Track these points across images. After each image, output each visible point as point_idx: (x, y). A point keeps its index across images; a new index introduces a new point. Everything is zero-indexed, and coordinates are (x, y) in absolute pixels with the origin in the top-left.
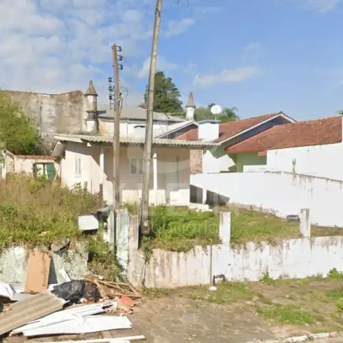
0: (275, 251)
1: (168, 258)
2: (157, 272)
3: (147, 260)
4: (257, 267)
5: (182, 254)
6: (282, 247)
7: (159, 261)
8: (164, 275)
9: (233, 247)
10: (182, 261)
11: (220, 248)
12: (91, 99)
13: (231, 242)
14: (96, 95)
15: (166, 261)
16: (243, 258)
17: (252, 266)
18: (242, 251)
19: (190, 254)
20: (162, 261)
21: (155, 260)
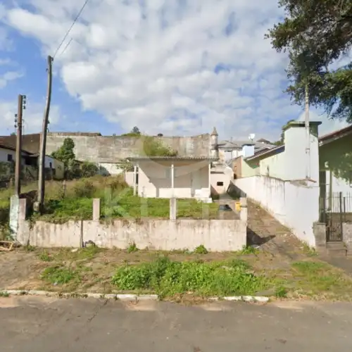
0: (142, 228)
1: (48, 227)
2: (39, 235)
3: (31, 227)
4: (125, 239)
5: (58, 225)
6: (148, 225)
7: (40, 228)
8: (43, 238)
9: (101, 223)
10: (58, 230)
11: (89, 223)
12: (214, 137)
13: (100, 219)
14: (216, 135)
15: (45, 229)
16: (111, 231)
17: (120, 237)
18: (110, 226)
19: (64, 226)
20: (43, 229)
21: (37, 228)
